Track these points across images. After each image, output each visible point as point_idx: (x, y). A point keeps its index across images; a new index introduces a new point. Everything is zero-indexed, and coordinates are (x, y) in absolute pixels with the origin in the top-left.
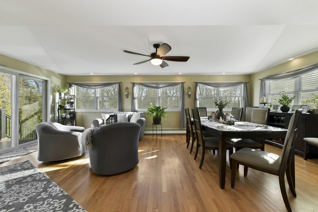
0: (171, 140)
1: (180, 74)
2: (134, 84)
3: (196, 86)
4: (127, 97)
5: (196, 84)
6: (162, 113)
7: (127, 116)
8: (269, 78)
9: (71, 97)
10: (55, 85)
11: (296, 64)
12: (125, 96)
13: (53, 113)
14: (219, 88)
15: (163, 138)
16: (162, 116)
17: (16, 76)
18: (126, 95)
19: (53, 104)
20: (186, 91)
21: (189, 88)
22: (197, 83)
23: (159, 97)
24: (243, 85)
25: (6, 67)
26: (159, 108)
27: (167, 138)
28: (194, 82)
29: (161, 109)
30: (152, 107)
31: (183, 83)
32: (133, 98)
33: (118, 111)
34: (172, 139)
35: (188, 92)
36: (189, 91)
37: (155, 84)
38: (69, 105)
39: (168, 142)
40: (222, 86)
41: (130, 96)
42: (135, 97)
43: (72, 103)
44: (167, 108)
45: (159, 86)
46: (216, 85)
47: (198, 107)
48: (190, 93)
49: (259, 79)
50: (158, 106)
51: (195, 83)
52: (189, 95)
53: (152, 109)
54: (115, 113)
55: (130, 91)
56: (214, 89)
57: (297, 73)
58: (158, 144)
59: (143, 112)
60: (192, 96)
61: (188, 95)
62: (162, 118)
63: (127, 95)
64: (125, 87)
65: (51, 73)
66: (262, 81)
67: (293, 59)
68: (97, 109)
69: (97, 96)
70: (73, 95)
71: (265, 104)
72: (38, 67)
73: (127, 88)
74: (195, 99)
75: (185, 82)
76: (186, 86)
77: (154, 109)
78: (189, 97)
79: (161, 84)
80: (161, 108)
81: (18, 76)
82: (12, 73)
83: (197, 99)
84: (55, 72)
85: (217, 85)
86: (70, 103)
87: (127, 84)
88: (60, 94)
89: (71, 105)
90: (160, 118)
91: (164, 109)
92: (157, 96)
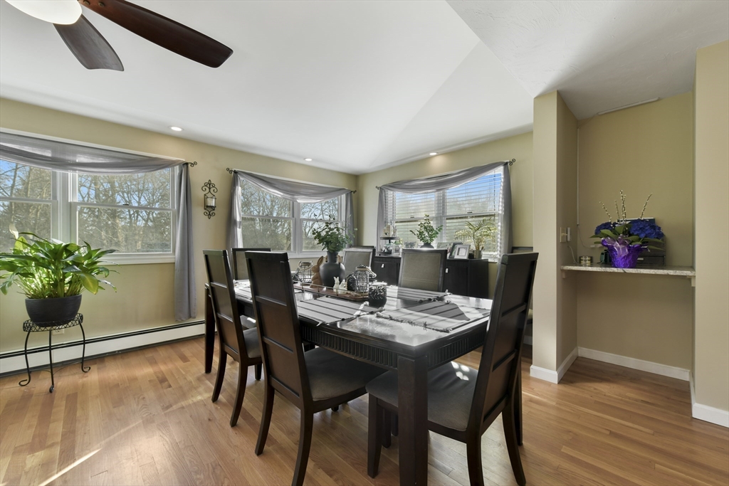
0: (135, 379)
1: (176, 129)
3: (234, 183)
5: (234, 177)
6: (88, 271)
8: (395, 185)
11: (438, 164)
14: (296, 197)
15: (94, 376)
16: (87, 287)
20: (198, 193)
21: (209, 185)
22: (235, 172)
23: (71, 207)
24: (344, 196)
26: (67, 250)
27: (113, 372)
28: (228, 169)
29: (79, 257)
30: (19, 246)
31: (187, 164)
34: (143, 371)
35: (206, 197)
36: (209, 195)
37: (47, 148)
39: (117, 394)
40: (302, 191)
44: (112, 251)
45: (70, 158)
46: (288, 188)
47: (240, 246)
48: (212, 202)
49: (376, 187)
50: (58, 242)
51: (231, 171)
52: (210, 209)
53: (17, 254)
56: (284, 198)
57: (441, 183)
58: (57, 428)
60: (221, 213)
61: (207, 207)
62: (86, 295)
66: (382, 190)
67: (435, 154)
71: (390, 239)
74: (230, 222)
75: (195, 163)
76: (199, 176)
77: (34, 259)
78: (210, 215)
79: (84, 153)
80: (84, 251)
83: (235, 221)
85: (292, 189)
90: (71, 295)
91: (98, 256)
92: (58, 199)
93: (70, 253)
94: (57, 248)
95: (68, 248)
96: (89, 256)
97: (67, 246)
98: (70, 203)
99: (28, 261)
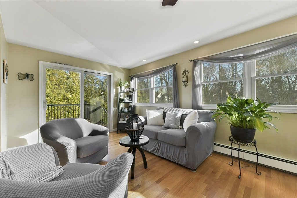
2: (195, 63)
4: (186, 86)
6: (259, 116)
7: (179, 115)
9: (130, 90)
10: (118, 80)
12: (183, 84)
13: (115, 106)
17: (81, 74)
18: (184, 82)
19: (116, 98)
25: (73, 66)
26: (248, 102)
29: (254, 107)
30: (229, 100)
32: (195, 86)
33: (174, 107)
38: (128, 98)
41: (190, 83)
42: (197, 83)
43: (130, 97)
53: (227, 104)
54: (165, 110)
55: (190, 75)
59: (209, 111)
63: (186, 83)
64: (182, 70)
65: (113, 68)
68: (152, 103)
69: (152, 87)
70: (132, 88)
72: (101, 64)
73: (186, 71)
77: (233, 107)
80: (256, 103)
81: (83, 73)
82: (78, 71)
84: (118, 67)
86: (129, 96)
87: (185, 65)
88: (121, 88)
89: (130, 99)
90: (250, 128)
91: (266, 107)
92: (246, 77)
93: (248, 104)
94: (242, 101)
95: (248, 101)
96: (259, 106)
97: (247, 100)
98: (252, 77)
99: (231, 108)
